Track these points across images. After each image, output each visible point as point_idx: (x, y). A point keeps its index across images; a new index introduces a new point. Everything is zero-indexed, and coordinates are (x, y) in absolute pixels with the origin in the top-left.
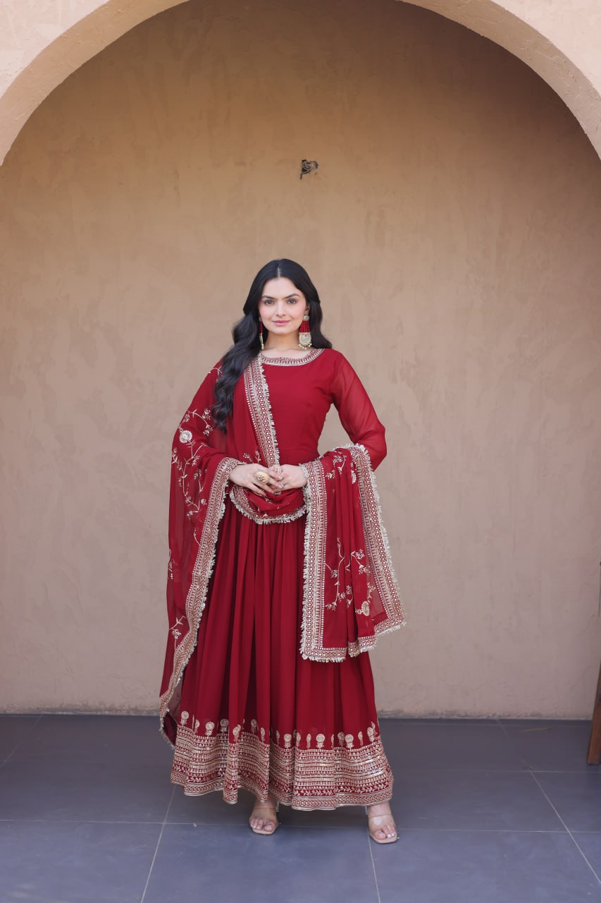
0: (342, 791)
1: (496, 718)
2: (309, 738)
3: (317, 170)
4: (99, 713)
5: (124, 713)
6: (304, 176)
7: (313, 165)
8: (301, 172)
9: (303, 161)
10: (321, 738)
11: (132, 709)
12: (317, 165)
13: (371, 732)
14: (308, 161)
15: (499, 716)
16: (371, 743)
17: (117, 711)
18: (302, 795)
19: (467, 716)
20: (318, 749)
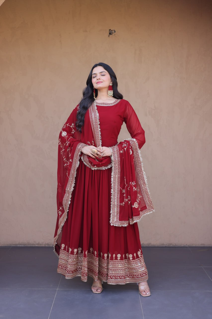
0: (128, 277)
1: (187, 246)
2: (114, 256)
3: (115, 34)
4: (34, 246)
5: (43, 246)
6: (110, 36)
7: (113, 31)
8: (109, 34)
9: (110, 30)
10: (119, 256)
11: (46, 244)
12: (115, 32)
13: (139, 253)
14: (112, 30)
15: (189, 245)
16: (140, 257)
17: (40, 245)
18: (111, 278)
19: (176, 245)
20: (118, 260)
